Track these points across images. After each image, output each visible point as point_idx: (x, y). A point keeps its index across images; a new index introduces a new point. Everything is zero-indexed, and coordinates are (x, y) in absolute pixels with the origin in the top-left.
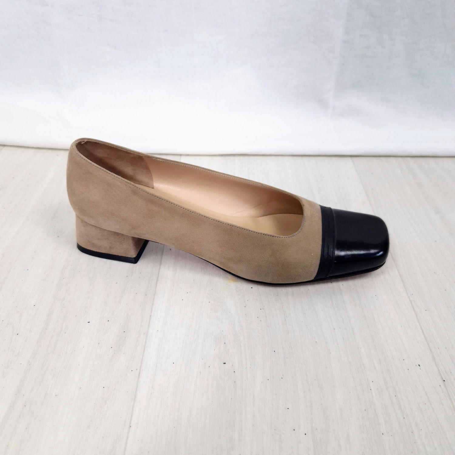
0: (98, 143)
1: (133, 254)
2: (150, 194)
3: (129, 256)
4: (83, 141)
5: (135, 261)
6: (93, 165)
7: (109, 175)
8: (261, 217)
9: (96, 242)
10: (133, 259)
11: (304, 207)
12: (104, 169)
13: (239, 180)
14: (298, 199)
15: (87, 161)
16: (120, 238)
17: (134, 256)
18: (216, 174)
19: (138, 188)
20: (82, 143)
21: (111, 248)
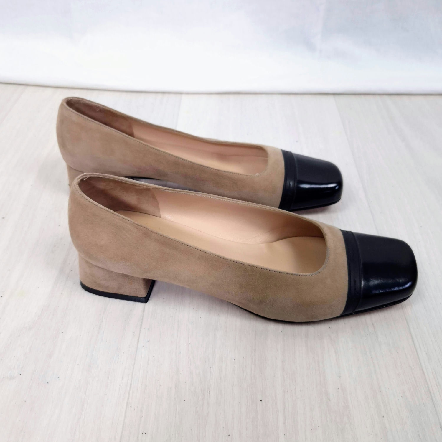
0: (101, 177)
1: (143, 294)
2: (164, 237)
3: (140, 296)
4: (85, 178)
5: (145, 300)
6: (100, 207)
7: (118, 217)
8: (276, 241)
9: (103, 282)
10: (144, 299)
11: (327, 236)
12: (112, 211)
13: (254, 206)
14: (319, 227)
15: (92, 203)
16: (130, 279)
17: (145, 296)
18: (229, 202)
19: (150, 230)
20: (84, 180)
21: (119, 288)
